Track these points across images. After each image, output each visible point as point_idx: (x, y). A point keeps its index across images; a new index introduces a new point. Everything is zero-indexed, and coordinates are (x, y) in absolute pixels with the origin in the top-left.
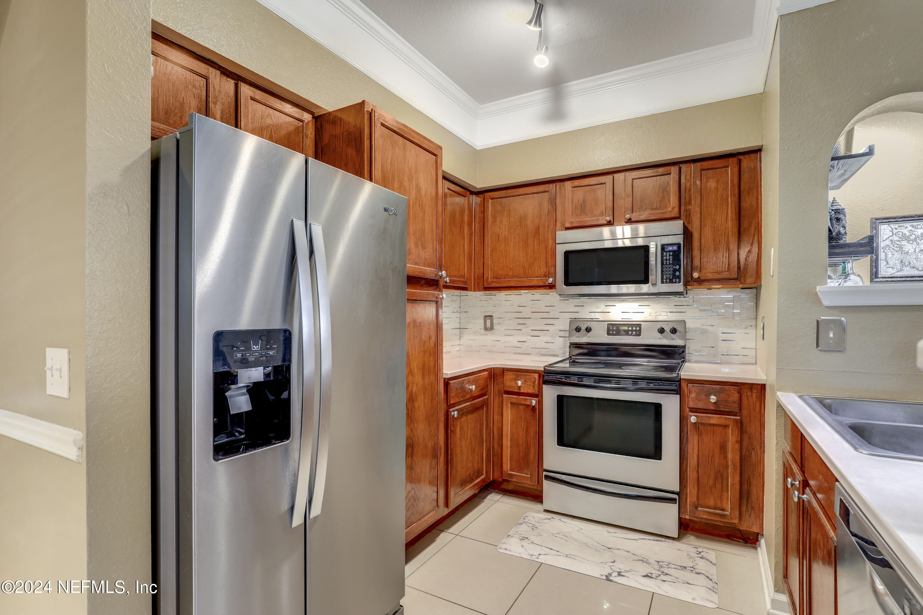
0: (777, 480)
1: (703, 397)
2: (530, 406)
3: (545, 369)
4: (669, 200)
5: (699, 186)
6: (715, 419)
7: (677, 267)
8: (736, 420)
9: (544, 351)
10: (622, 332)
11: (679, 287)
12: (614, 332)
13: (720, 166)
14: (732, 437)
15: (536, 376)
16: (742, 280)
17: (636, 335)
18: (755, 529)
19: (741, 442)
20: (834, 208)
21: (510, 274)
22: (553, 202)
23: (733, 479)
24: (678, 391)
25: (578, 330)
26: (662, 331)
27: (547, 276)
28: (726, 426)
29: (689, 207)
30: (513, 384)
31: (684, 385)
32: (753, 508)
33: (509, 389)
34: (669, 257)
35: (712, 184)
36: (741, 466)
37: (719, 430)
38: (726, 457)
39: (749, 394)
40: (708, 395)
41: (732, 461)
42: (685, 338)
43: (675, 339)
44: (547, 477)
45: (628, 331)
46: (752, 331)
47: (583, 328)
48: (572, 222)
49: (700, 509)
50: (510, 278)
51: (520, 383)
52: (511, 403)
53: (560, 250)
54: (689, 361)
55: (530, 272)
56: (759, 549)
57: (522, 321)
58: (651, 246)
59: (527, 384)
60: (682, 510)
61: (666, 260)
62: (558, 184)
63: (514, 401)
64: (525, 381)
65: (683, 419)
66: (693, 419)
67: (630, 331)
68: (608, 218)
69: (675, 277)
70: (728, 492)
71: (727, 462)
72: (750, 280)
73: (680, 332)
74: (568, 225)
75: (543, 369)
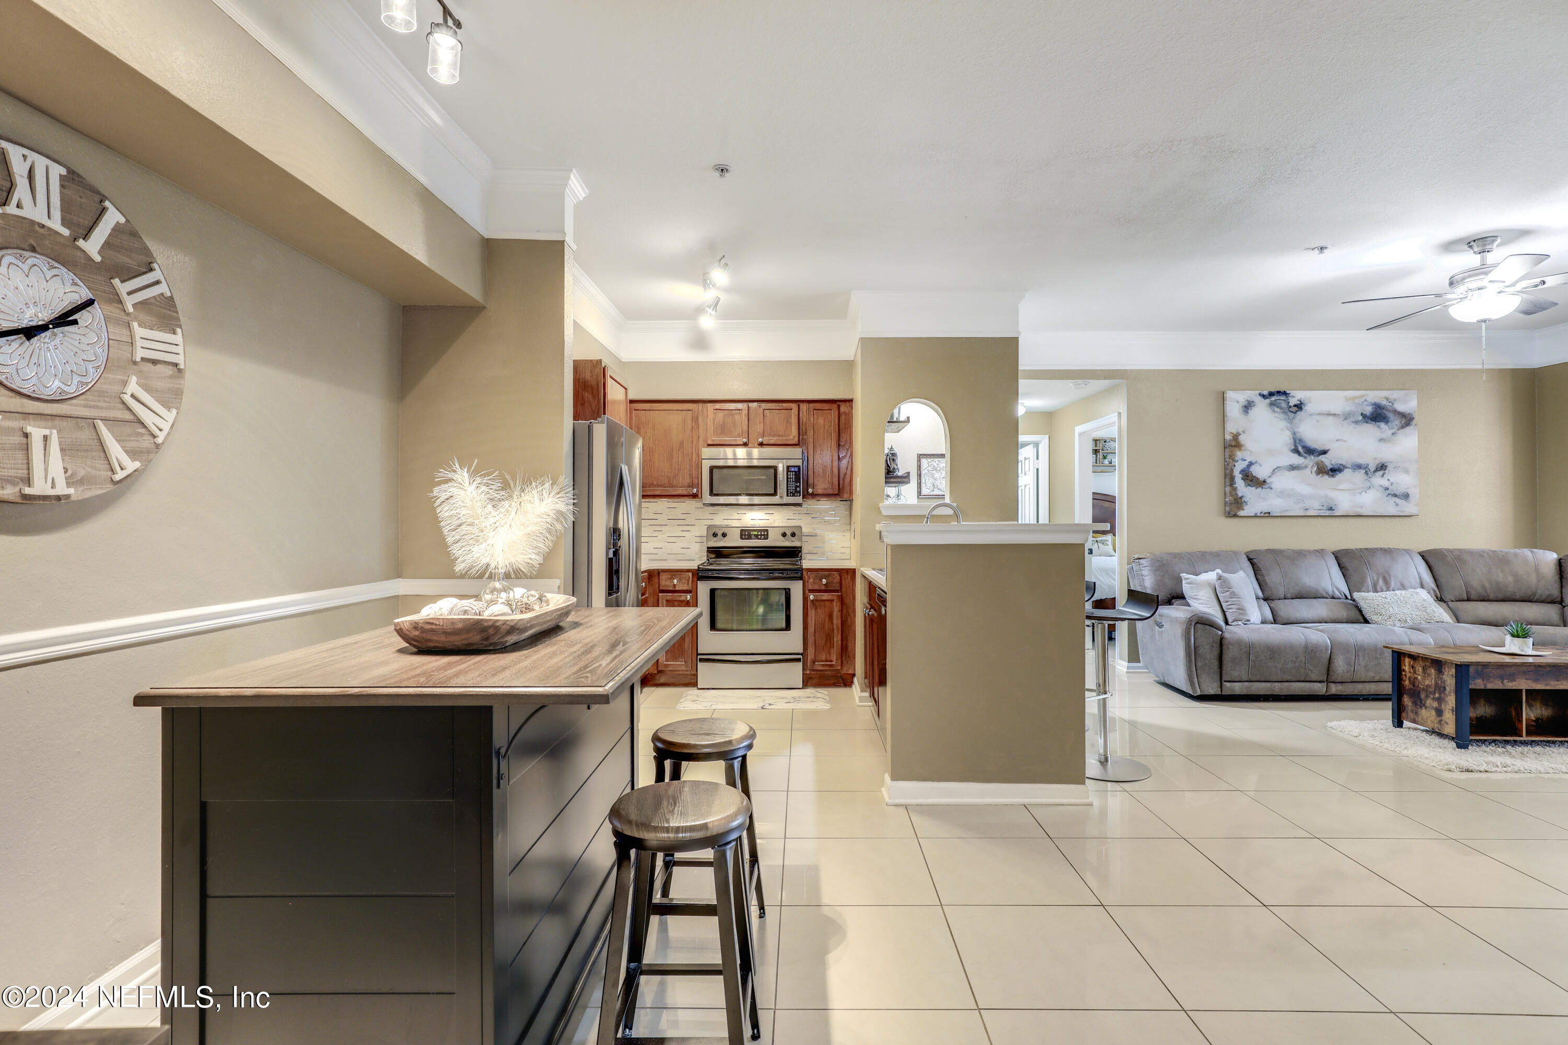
0: (861, 622)
1: (818, 581)
2: (685, 601)
3: (699, 568)
4: (791, 430)
5: (812, 422)
6: (825, 596)
7: (798, 484)
8: (838, 596)
9: (680, 557)
10: (753, 537)
11: (798, 499)
12: (746, 537)
13: (826, 408)
14: (836, 608)
15: (690, 574)
16: (841, 495)
17: (764, 539)
18: (851, 672)
19: (842, 611)
20: (892, 452)
21: (655, 483)
22: (695, 419)
23: (837, 638)
24: (801, 578)
25: (715, 535)
26: (784, 535)
27: (691, 486)
28: (832, 601)
29: (805, 437)
30: (668, 583)
31: (805, 573)
32: (849, 657)
33: (664, 588)
34: (792, 475)
35: (821, 421)
36: (842, 627)
37: (828, 604)
38: (832, 623)
39: (846, 576)
40: (821, 580)
41: (836, 625)
42: (801, 540)
43: (794, 541)
44: (701, 660)
45: (758, 535)
46: (847, 534)
47: (720, 534)
48: (713, 440)
49: (816, 663)
50: (655, 486)
51: (675, 581)
52: (667, 601)
53: (706, 465)
54: (804, 560)
55: (674, 481)
56: (853, 686)
57: (658, 528)
58: (780, 466)
59: (682, 582)
60: (805, 667)
61: (790, 478)
62: (701, 405)
63: (668, 598)
64: (680, 580)
65: (805, 599)
66: (812, 597)
67: (759, 535)
68: (745, 440)
69: (796, 491)
70: (834, 648)
71: (833, 627)
72: (846, 496)
73: (798, 535)
74: (710, 442)
75: (696, 568)
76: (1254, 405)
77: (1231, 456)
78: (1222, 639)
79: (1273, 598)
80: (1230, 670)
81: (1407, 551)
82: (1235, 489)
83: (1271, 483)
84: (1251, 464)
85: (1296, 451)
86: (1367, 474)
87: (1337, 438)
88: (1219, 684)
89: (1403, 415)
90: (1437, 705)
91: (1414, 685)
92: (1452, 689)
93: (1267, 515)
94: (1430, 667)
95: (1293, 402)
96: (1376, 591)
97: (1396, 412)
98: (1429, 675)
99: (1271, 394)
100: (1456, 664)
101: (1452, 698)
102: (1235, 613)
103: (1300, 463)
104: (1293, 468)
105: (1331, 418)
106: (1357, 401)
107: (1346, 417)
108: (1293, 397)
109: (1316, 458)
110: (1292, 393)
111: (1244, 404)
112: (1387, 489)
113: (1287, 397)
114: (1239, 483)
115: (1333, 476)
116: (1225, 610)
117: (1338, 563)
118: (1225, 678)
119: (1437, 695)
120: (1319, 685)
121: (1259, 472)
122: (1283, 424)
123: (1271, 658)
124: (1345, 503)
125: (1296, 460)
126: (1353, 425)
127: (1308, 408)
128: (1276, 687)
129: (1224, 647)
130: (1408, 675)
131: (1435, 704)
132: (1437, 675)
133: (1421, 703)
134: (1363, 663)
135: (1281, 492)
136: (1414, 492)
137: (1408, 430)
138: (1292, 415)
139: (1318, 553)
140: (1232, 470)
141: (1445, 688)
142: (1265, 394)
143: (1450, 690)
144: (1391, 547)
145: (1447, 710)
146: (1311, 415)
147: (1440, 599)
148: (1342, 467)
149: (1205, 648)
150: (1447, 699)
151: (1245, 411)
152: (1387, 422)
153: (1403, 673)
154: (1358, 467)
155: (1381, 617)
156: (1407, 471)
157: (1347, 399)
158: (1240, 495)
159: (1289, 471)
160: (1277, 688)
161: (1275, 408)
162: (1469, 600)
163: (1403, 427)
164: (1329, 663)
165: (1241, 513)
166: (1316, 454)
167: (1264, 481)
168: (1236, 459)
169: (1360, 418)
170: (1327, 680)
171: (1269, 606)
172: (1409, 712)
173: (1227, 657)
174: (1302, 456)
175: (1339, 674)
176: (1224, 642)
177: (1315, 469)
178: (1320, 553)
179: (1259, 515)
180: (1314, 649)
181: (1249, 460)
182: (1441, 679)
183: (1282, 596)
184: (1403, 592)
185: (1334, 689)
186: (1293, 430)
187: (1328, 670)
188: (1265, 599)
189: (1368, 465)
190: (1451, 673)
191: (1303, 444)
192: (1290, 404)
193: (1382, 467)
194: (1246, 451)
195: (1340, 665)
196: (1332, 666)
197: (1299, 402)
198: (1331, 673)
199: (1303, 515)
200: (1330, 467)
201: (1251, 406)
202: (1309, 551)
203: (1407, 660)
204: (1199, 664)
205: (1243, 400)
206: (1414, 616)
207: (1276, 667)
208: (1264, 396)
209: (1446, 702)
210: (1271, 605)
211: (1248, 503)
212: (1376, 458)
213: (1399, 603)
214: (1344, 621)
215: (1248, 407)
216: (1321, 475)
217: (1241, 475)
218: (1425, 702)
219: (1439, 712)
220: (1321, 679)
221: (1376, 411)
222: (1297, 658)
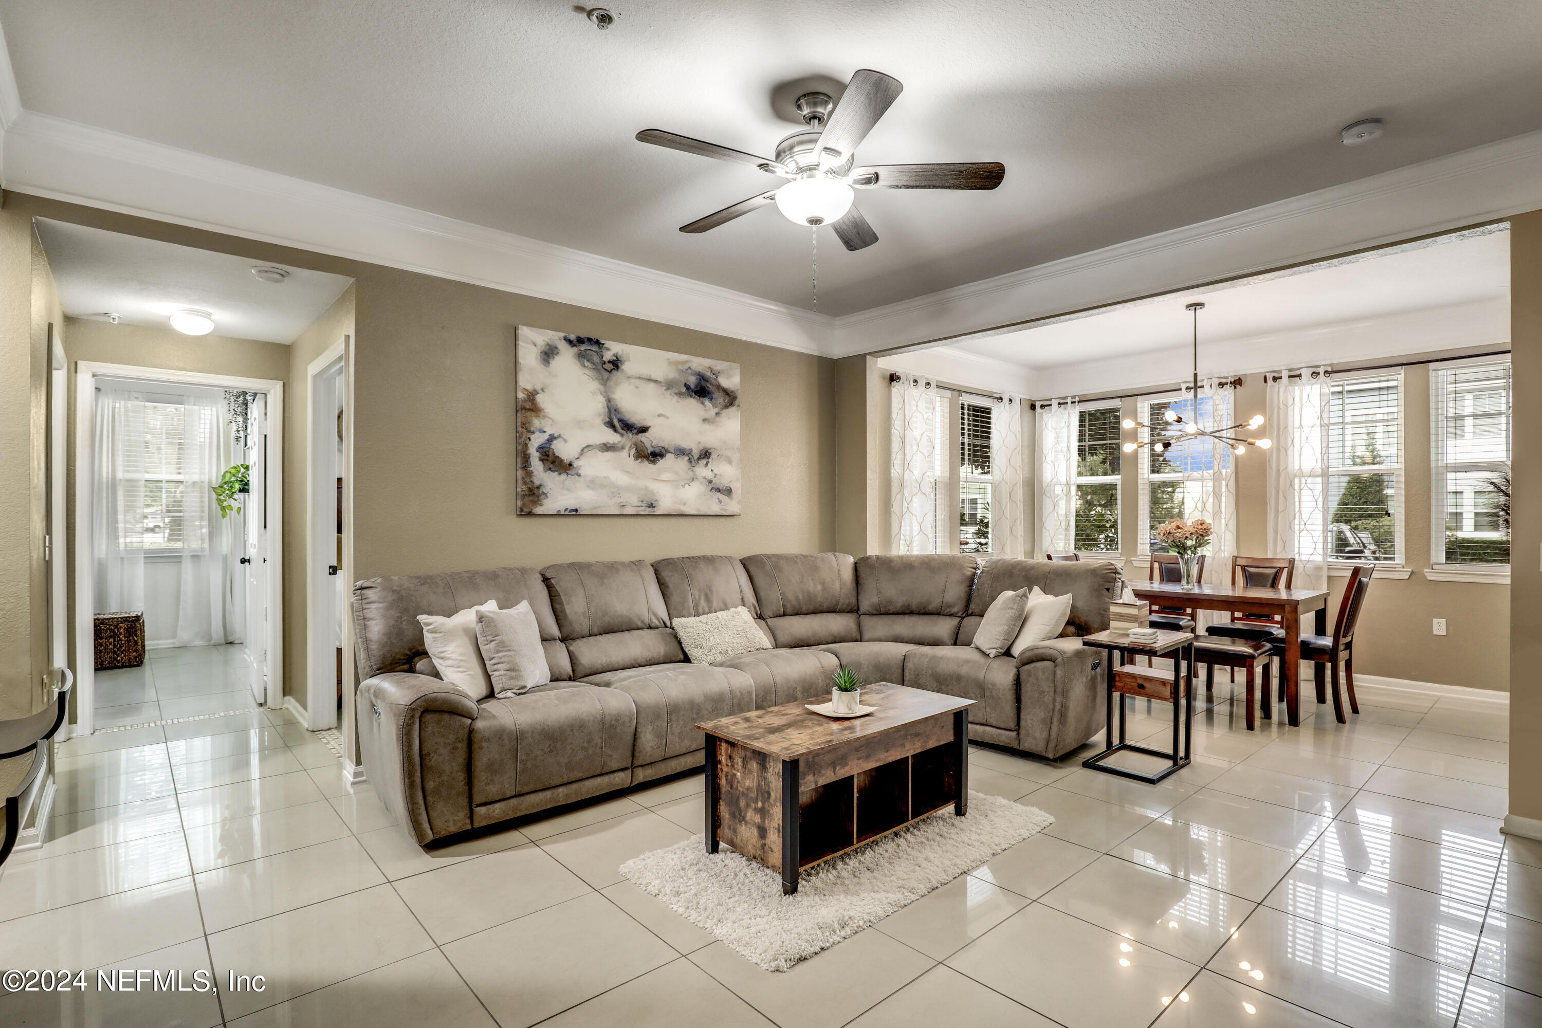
76: (558, 353)
77: (525, 424)
78: (471, 732)
79: (575, 635)
80: (485, 787)
81: (729, 559)
82: (529, 474)
83: (579, 467)
84: (552, 438)
85: (611, 425)
86: (691, 462)
87: (660, 412)
88: (467, 811)
89: (726, 392)
90: (760, 821)
91: (732, 787)
92: (778, 795)
93: (574, 513)
94: (751, 759)
95: (608, 356)
96: (697, 615)
97: (719, 387)
98: (751, 771)
99: (580, 341)
100: (783, 760)
101: (778, 810)
102: (503, 677)
103: (616, 441)
104: (607, 448)
105: (652, 385)
106: (680, 367)
107: (669, 385)
108: (608, 349)
109: (635, 437)
110: (608, 344)
111: (543, 349)
112: (710, 482)
113: (600, 348)
114: (536, 465)
115: (654, 462)
116: (490, 673)
117: (657, 578)
118: (477, 799)
119: (760, 804)
120: (621, 774)
121: (565, 450)
122: (595, 385)
123: (551, 751)
124: (667, 500)
125: (612, 437)
126: (676, 398)
127: (626, 367)
128: (560, 795)
129: (475, 746)
130: (725, 769)
131: (757, 819)
132: (760, 772)
133: (740, 815)
134: (676, 730)
135: (592, 481)
136: (736, 487)
137: (732, 410)
138: (606, 374)
139: (634, 566)
140: (526, 445)
141: (769, 794)
142: (572, 339)
143: (776, 796)
144: (714, 554)
145: (772, 830)
146: (629, 377)
147: (760, 617)
148: (664, 451)
149: (440, 755)
150: (771, 812)
151: (544, 360)
152: (711, 399)
153: (719, 766)
154: (681, 452)
155: (701, 650)
156: (730, 461)
157: (670, 363)
158: (537, 483)
159: (602, 452)
160: (562, 796)
161: (585, 361)
162: (785, 615)
163: (726, 407)
164: (635, 739)
165: (539, 510)
166: (635, 431)
167: (570, 465)
168: (532, 429)
169: (684, 390)
170: (632, 765)
171: (568, 650)
172: (726, 827)
173: (481, 761)
174: (618, 433)
175: (647, 753)
176: (477, 737)
177: (633, 451)
178: (637, 565)
179: (562, 513)
180: (614, 722)
181: (549, 432)
182: (765, 778)
183: (586, 631)
184: (724, 613)
185: (642, 775)
186: (608, 396)
187: (633, 751)
188: (563, 640)
189: (691, 450)
190: (777, 770)
191: (619, 416)
192: (604, 359)
193: (706, 454)
194: (546, 419)
195: (648, 741)
196: (639, 743)
197: (615, 358)
198: (637, 754)
199: (618, 513)
200: (650, 450)
201: (552, 353)
202: (623, 564)
203: (724, 745)
204: (431, 785)
205: (543, 343)
206: (735, 645)
207: (558, 764)
208: (570, 342)
209: (771, 816)
210: (571, 648)
211: (548, 495)
212: (700, 443)
213: (720, 629)
214: (661, 659)
215: (548, 354)
216: (640, 460)
217: (538, 454)
218: (746, 814)
219: (763, 832)
220: (624, 765)
221: (700, 383)
222: (589, 742)
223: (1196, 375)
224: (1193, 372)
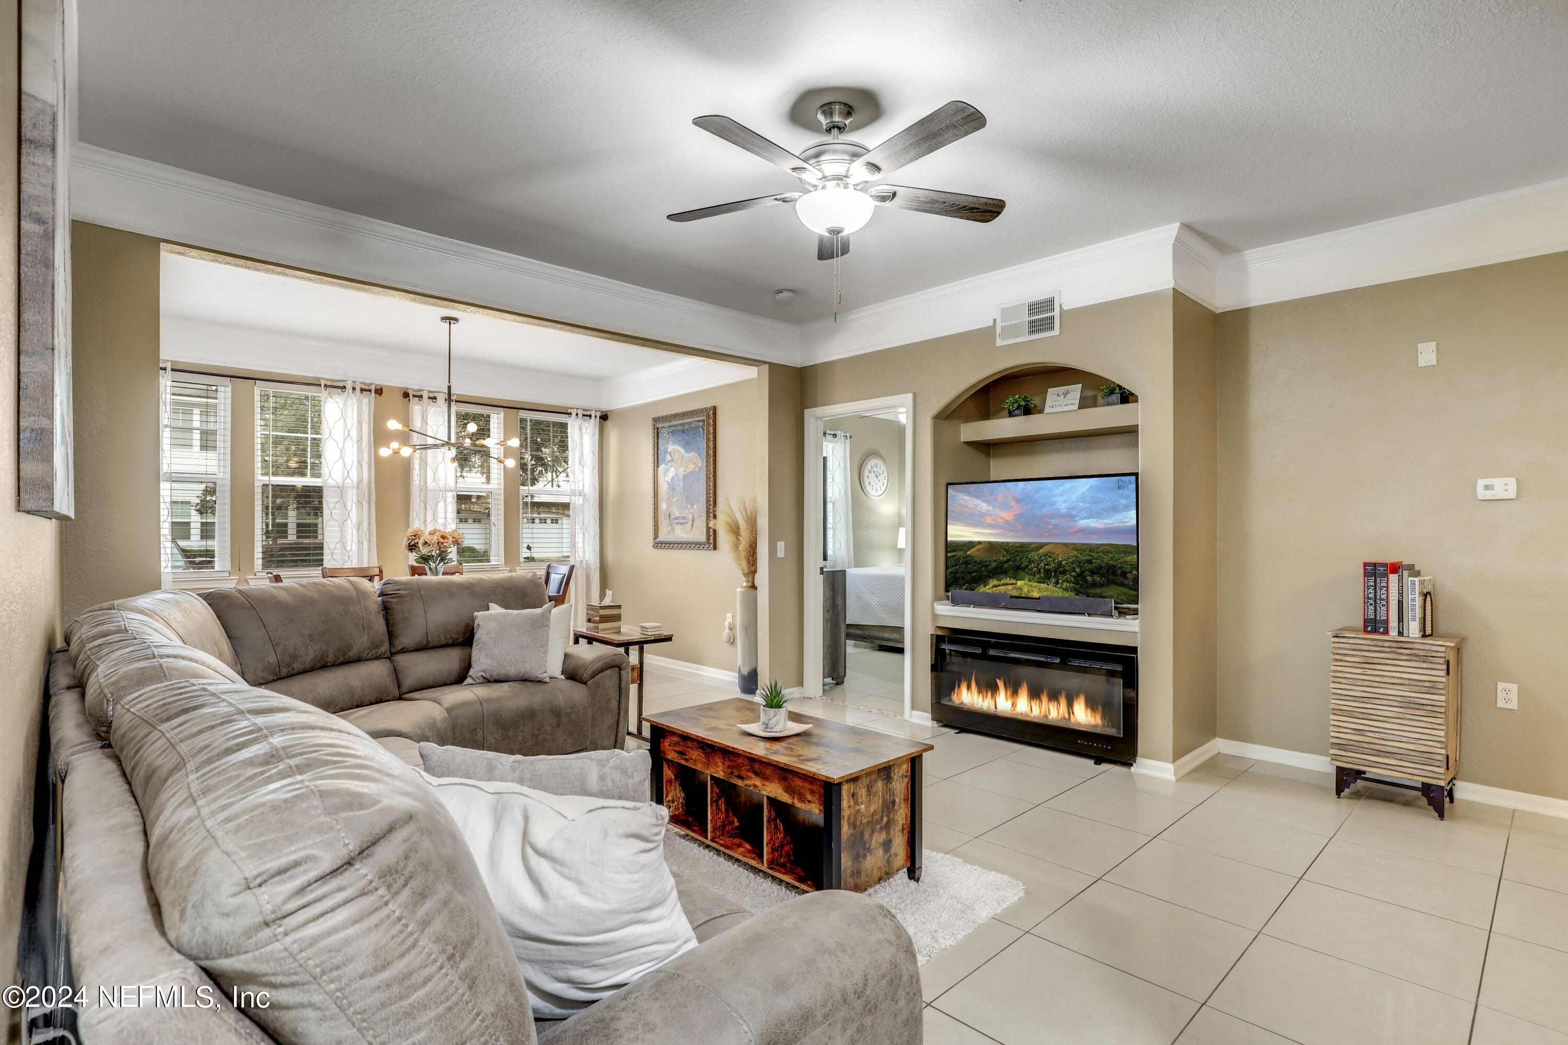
223: (449, 388)
224: (447, 384)
